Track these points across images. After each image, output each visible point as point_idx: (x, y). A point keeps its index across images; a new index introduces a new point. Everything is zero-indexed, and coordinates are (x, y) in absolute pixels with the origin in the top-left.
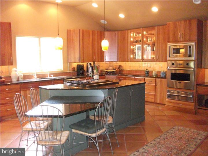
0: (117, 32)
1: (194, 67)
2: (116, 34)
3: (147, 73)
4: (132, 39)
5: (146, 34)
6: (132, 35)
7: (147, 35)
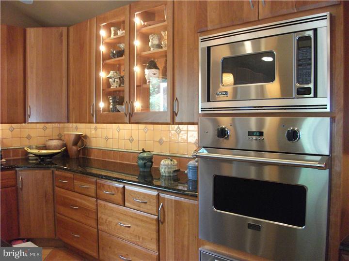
0: (65, 30)
1: (327, 153)
2: (61, 35)
3: (145, 165)
4: (103, 49)
5: (143, 23)
6: (103, 33)
7: (145, 26)
